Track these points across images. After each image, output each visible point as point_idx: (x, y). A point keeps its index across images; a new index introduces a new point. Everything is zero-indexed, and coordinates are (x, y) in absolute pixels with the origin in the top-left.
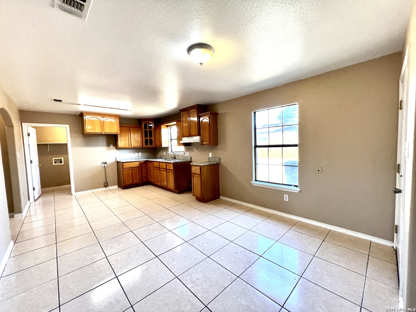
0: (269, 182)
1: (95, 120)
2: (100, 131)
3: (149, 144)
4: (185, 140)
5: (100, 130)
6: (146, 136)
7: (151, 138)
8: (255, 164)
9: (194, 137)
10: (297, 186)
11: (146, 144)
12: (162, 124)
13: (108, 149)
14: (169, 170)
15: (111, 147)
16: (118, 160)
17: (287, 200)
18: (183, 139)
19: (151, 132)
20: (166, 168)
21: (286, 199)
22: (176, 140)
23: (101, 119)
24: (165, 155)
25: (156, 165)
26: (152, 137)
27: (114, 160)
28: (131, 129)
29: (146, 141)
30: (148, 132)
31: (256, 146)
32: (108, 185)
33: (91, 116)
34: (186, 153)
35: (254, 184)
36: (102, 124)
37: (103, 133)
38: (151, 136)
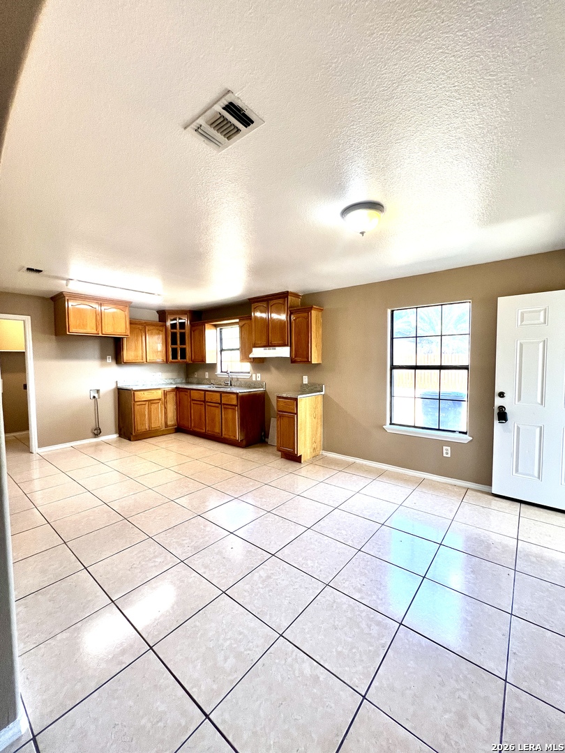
0: (415, 427)
1: (86, 310)
2: (94, 331)
3: (179, 358)
4: (258, 352)
5: (95, 328)
6: (174, 342)
7: (184, 346)
8: (391, 396)
9: (277, 348)
10: (465, 433)
11: (174, 356)
12: (207, 323)
13: (102, 366)
14: (225, 406)
15: (108, 361)
16: (120, 385)
17: (449, 456)
18: (254, 350)
19: (183, 335)
20: (219, 402)
21: (447, 454)
22: (238, 352)
23: (97, 309)
24: (207, 377)
25: (195, 395)
26: (185, 344)
27: (114, 386)
28: (147, 328)
29: (174, 351)
30: (178, 335)
31: (393, 367)
32: (100, 432)
33: (80, 302)
34: (254, 376)
35: (389, 429)
36: (99, 318)
37: (100, 335)
38: (183, 342)
